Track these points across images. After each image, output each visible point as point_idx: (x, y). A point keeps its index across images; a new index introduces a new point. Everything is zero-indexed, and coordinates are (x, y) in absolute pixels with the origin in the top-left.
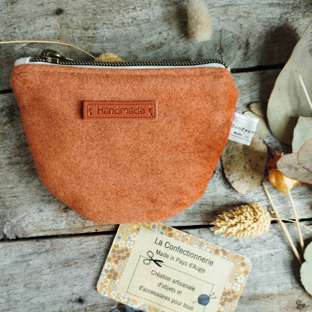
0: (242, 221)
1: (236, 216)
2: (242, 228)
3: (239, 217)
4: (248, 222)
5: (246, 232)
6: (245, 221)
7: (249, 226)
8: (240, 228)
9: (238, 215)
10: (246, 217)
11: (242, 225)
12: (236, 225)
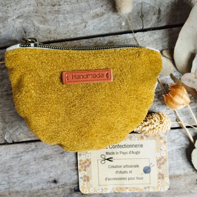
0: (152, 123)
1: (148, 120)
2: (152, 128)
3: (150, 121)
4: (156, 124)
5: (155, 130)
6: (154, 123)
7: (157, 126)
8: (151, 127)
9: (150, 119)
10: (155, 121)
11: (152, 125)
12: (148, 125)
